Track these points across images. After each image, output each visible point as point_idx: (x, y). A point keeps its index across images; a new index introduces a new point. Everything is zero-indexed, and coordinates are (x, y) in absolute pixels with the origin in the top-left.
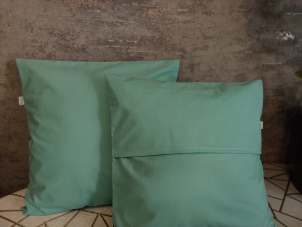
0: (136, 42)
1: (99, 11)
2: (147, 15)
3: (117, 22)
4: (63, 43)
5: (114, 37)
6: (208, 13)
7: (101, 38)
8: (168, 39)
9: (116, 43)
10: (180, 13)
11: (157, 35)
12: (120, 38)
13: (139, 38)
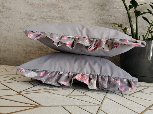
0: (54, 18)
1: (42, 8)
2: (58, 9)
3: (48, 11)
4: (30, 18)
5: (47, 16)
6: (80, 9)
7: (42, 16)
8: (66, 17)
9: (47, 18)
10: (70, 9)
11: (62, 16)
12: (49, 17)
13: (55, 17)
